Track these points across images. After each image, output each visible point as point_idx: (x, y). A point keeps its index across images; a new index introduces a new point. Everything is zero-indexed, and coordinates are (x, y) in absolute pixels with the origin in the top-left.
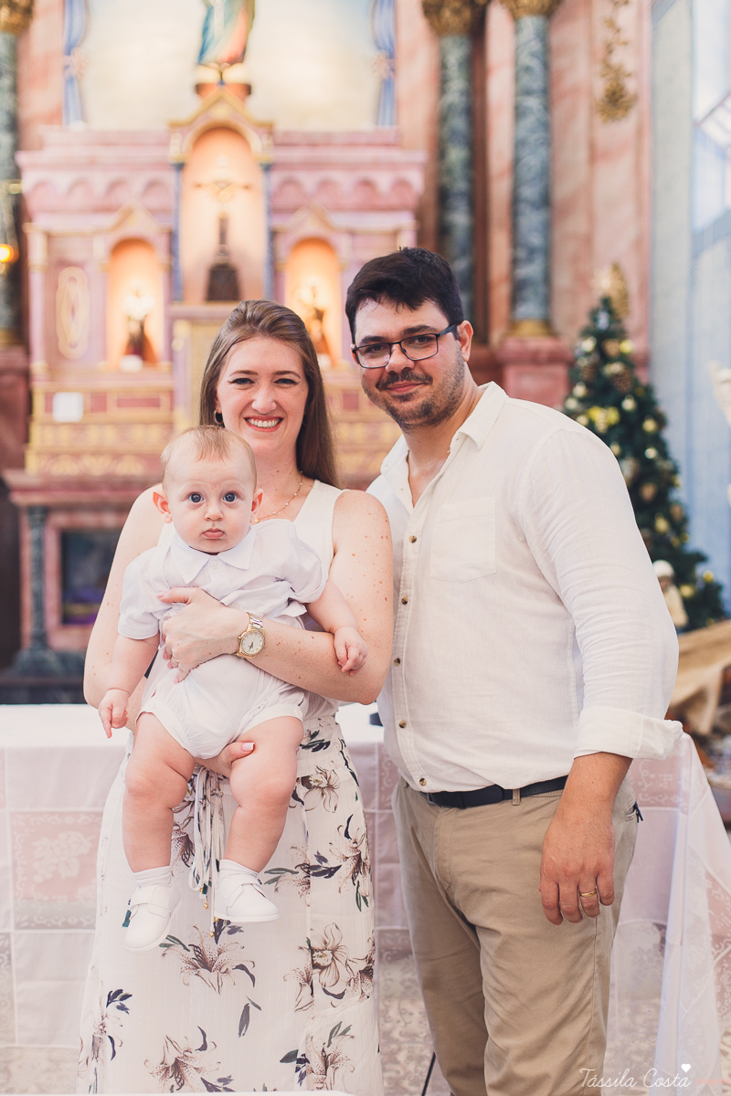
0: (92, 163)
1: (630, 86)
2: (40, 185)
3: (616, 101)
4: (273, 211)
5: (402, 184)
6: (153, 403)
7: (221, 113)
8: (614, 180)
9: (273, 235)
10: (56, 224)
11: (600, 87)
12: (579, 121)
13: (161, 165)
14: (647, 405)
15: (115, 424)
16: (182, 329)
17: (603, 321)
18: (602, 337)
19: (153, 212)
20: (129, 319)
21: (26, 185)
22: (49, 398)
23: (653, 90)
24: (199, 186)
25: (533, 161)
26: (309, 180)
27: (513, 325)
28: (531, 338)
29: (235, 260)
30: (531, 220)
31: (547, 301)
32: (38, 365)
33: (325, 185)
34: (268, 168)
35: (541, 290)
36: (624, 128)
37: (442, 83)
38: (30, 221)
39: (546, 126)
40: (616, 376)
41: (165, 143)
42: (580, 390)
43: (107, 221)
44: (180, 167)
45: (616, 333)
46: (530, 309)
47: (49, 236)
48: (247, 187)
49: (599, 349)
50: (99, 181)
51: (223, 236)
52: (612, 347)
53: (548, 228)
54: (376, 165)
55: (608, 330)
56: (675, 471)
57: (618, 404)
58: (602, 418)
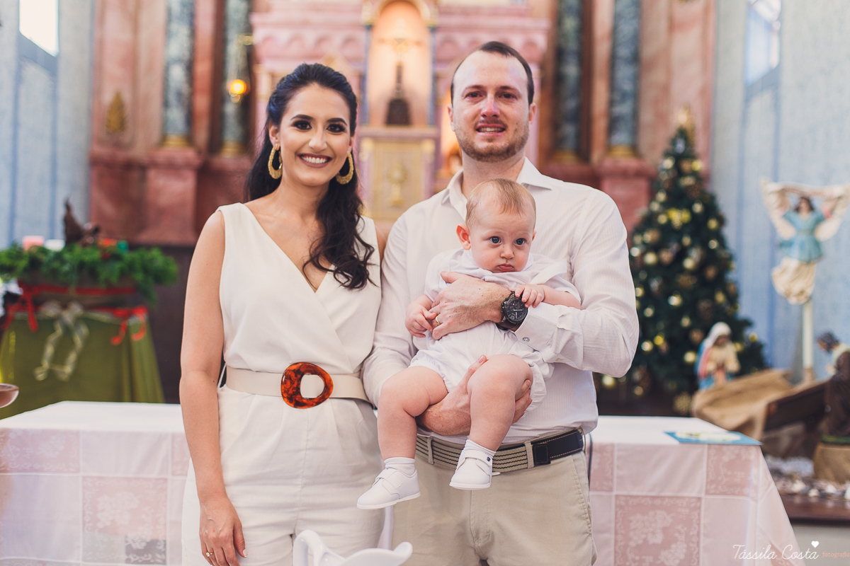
0: (305, 24)
2: (267, 39)
4: (437, 61)
5: (530, 44)
8: (686, 44)
9: (436, 78)
10: (279, 67)
12: (662, 1)
13: (356, 26)
14: (711, 209)
16: (367, 145)
17: (680, 146)
18: (679, 158)
19: (350, 60)
21: (258, 37)
24: (382, 41)
25: (627, 29)
26: (462, 39)
27: (609, 148)
28: (622, 158)
29: (408, 96)
30: (624, 72)
31: (635, 131)
33: (474, 43)
34: (434, 30)
35: (630, 123)
36: (694, 7)
38: (258, 62)
39: (637, 4)
40: (689, 187)
41: (358, 10)
42: (661, 197)
44: (370, 27)
45: (689, 155)
46: (621, 138)
47: (273, 75)
48: (418, 43)
49: (677, 167)
50: (310, 36)
51: (399, 78)
52: (686, 166)
53: (637, 79)
54: (512, 29)
55: (684, 152)
56: (730, 258)
57: (689, 207)
58: (678, 217)
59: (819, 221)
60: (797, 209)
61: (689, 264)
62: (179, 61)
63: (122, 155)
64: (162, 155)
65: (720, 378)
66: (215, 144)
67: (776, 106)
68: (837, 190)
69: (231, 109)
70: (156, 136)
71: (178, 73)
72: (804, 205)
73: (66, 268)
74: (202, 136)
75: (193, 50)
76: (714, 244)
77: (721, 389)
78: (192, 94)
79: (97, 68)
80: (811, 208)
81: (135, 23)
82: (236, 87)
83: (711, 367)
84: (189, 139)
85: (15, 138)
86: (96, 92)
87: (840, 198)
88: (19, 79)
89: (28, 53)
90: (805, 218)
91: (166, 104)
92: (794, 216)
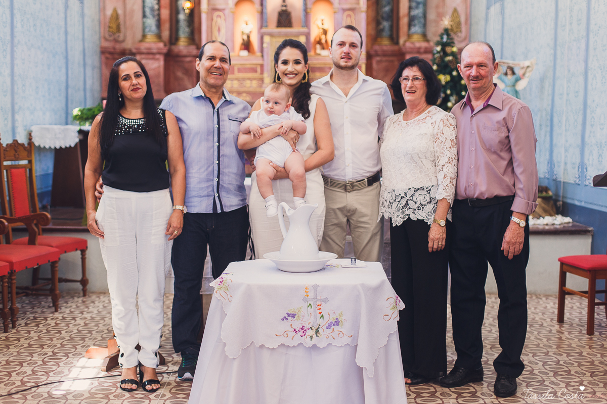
6: (254, 70)
15: (237, 79)
16: (267, 39)
17: (445, 38)
18: (444, 45)
20: (243, 33)
27: (409, 36)
28: (417, 42)
29: (289, 9)
31: (425, 25)
35: (422, 20)
40: (450, 61)
45: (450, 43)
46: (417, 29)
49: (443, 50)
52: (448, 49)
55: (447, 42)
57: (450, 74)
58: (444, 78)
59: (517, 80)
60: (506, 74)
61: (450, 105)
63: (119, 47)
64: (144, 46)
66: (174, 39)
67: (502, 11)
68: (527, 63)
69: (182, 17)
70: (139, 36)
72: (509, 72)
74: (166, 34)
78: (159, 10)
80: (513, 73)
82: (186, 5)
84: (159, 37)
85: (66, 42)
86: (102, 9)
87: (528, 67)
88: (66, 6)
90: (510, 78)
91: (144, 16)
92: (504, 77)
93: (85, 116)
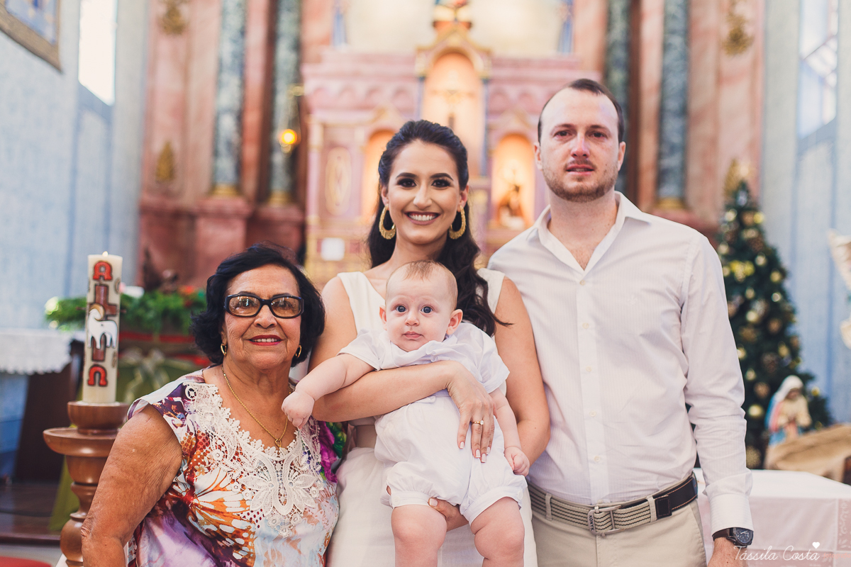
0: (356, 75)
1: (748, 30)
2: (318, 90)
3: (737, 41)
4: (490, 113)
7: (454, 41)
8: (734, 98)
9: (489, 129)
10: (331, 117)
11: (726, 31)
12: (709, 55)
13: (409, 77)
14: (773, 262)
17: (742, 199)
18: (741, 211)
19: (400, 110)
21: (309, 88)
22: (319, 242)
23: (766, 33)
24: (435, 92)
25: (675, 82)
26: (512, 92)
27: (657, 200)
28: (670, 211)
30: (673, 126)
31: (683, 184)
32: (313, 218)
33: (524, 95)
34: (486, 81)
35: (679, 176)
36: (743, 60)
37: (608, 24)
38: (310, 113)
39: (686, 57)
40: (751, 240)
41: (411, 61)
42: (724, 249)
43: (366, 116)
44: (423, 79)
45: (752, 208)
46: (670, 190)
47: (325, 127)
48: (471, 95)
49: (739, 219)
50: (361, 88)
52: (748, 218)
53: (685, 131)
54: (561, 81)
55: (746, 204)
56: (793, 311)
57: (752, 260)
58: (742, 270)
61: (752, 316)
62: (229, 110)
63: (171, 204)
64: (212, 204)
65: (792, 432)
66: (263, 194)
67: (833, 159)
69: (279, 159)
70: (204, 185)
71: (228, 124)
73: (151, 315)
74: (250, 185)
75: (243, 100)
76: (777, 297)
77: (794, 443)
78: (241, 144)
79: (148, 118)
81: (185, 73)
82: (286, 138)
83: (782, 421)
84: (238, 189)
85: (73, 186)
86: (146, 141)
88: (78, 127)
89: (87, 101)
91: (216, 153)
93: (67, 314)
